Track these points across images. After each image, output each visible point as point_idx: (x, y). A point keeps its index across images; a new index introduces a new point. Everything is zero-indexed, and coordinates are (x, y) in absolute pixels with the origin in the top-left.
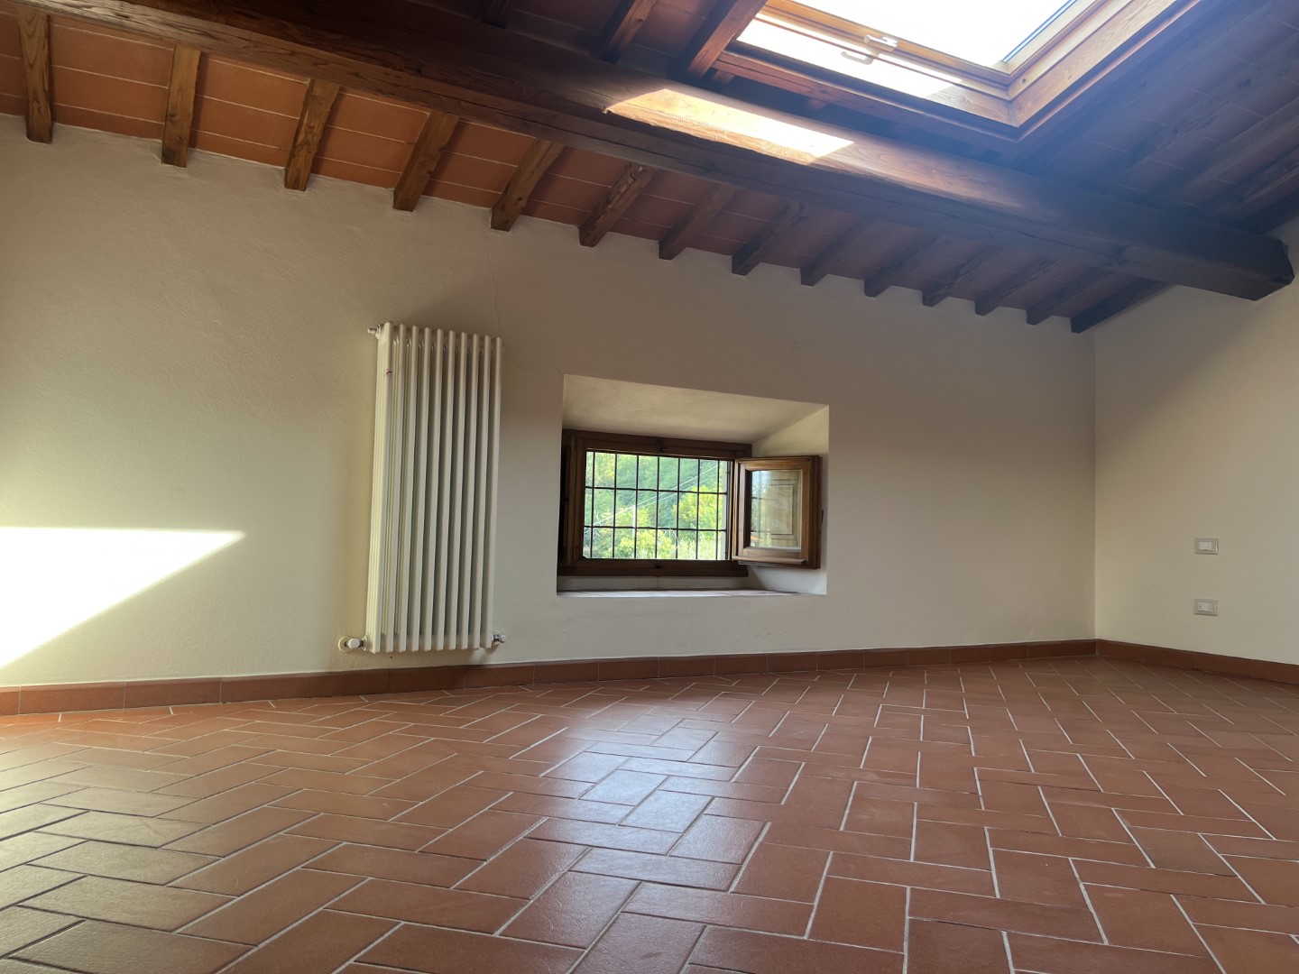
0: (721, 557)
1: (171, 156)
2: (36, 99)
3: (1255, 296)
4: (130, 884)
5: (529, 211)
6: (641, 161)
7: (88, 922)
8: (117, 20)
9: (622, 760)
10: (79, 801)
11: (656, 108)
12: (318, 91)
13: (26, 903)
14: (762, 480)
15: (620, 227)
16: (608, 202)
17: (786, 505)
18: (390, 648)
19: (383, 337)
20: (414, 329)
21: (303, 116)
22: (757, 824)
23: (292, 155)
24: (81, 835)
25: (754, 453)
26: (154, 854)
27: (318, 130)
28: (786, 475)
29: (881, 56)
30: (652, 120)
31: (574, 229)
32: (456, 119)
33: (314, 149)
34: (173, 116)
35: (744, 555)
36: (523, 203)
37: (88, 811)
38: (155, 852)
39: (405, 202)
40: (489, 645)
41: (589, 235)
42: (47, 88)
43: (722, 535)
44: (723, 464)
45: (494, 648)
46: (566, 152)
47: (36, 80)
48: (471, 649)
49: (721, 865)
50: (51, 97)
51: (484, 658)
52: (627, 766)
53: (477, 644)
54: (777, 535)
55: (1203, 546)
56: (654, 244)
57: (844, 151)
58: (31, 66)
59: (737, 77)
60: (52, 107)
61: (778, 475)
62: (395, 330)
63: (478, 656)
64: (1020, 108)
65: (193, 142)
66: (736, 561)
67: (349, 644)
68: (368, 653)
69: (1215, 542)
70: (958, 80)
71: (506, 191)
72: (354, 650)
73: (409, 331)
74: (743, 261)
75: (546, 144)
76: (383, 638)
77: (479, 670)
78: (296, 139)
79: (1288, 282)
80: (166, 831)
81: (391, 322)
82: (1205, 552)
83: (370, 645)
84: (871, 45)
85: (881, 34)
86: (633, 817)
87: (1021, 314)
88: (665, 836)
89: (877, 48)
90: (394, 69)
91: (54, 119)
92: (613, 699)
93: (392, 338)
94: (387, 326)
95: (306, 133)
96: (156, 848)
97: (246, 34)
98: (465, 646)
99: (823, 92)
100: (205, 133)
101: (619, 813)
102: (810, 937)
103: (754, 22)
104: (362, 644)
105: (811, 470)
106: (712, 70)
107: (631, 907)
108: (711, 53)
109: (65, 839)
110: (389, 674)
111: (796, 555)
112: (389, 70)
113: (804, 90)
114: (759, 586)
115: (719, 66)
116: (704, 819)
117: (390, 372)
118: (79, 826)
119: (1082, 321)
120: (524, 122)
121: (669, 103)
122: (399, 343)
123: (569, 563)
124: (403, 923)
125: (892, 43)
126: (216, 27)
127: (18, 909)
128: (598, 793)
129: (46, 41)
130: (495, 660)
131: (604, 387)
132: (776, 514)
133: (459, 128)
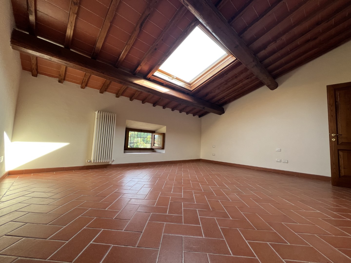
0: (150, 148)
1: (60, 81)
2: (34, 69)
3: (220, 115)
4: (40, 205)
5: (122, 95)
6: (139, 90)
7: (30, 213)
8: (49, 59)
9: (131, 179)
10: (33, 190)
11: (141, 83)
12: (87, 74)
13: (17, 210)
14: (157, 136)
15: (136, 99)
16: (134, 95)
17: (160, 140)
18: (95, 162)
19: (96, 113)
20: (102, 112)
21: (84, 78)
22: (150, 189)
23: (82, 83)
24: (32, 196)
25: (155, 132)
26: (46, 199)
27: (87, 80)
28: (160, 136)
29: (174, 79)
30: (141, 84)
31: (129, 98)
32: (110, 81)
33: (86, 83)
34: (60, 75)
35: (153, 147)
36: (121, 94)
37: (34, 192)
38: (47, 199)
39: (101, 92)
40: (112, 161)
41: (131, 99)
42: (36, 68)
43: (150, 144)
44: (151, 134)
45: (113, 161)
46: (127, 88)
47: (34, 66)
48: (109, 162)
49: (144, 195)
50: (37, 70)
51: (111, 163)
52: (132, 180)
53: (110, 161)
54: (158, 144)
55: (214, 146)
56: (141, 101)
57: (168, 91)
58: (33, 64)
59: (153, 79)
60: (37, 71)
61: (159, 136)
62: (98, 112)
63: (110, 163)
64: (192, 88)
65: (64, 79)
66: (152, 148)
67: (88, 161)
68: (91, 162)
69: (215, 146)
70: (184, 83)
71: (118, 92)
72: (89, 162)
73: (101, 112)
74: (154, 105)
75: (124, 86)
76: (94, 160)
77: (110, 165)
78: (83, 81)
79: (224, 113)
80: (49, 194)
81: (98, 111)
82: (214, 147)
83: (92, 161)
84: (172, 77)
85: (174, 76)
86: (132, 188)
87: (192, 115)
88: (136, 191)
89: (173, 78)
90: (99, 72)
91: (37, 73)
92: (131, 169)
93: (98, 113)
94: (97, 111)
95: (85, 80)
96: (47, 198)
97: (74, 64)
98: (108, 161)
99: (166, 83)
100: (66, 78)
101: (129, 188)
102: (155, 206)
103: (156, 72)
104: (90, 161)
105: (164, 135)
106: (150, 78)
107: (129, 203)
108: (149, 76)
109: (28, 197)
110: (95, 166)
111: (161, 147)
112: (98, 73)
113: (163, 82)
114: (155, 152)
115: (151, 78)
116: (143, 188)
117: (97, 118)
118: (32, 195)
119: (200, 116)
120: (121, 83)
121: (143, 82)
122: (99, 114)
123: (126, 148)
124: (90, 209)
125: (175, 77)
126: (68, 63)
127: (16, 212)
128: (127, 184)
129: (36, 60)
130: (113, 163)
131: (133, 122)
132: (158, 141)
133: (111, 82)
